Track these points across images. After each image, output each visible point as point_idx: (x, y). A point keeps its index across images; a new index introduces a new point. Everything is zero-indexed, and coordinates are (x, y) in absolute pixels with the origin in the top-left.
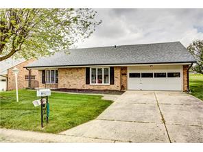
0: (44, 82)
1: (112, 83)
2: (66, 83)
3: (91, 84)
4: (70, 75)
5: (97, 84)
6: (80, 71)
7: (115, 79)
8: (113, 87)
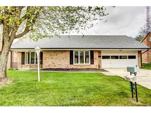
0: (23, 63)
1: (92, 63)
2: (51, 63)
3: (74, 64)
4: (55, 57)
5: (79, 64)
6: (64, 54)
7: (94, 60)
8: (93, 66)
